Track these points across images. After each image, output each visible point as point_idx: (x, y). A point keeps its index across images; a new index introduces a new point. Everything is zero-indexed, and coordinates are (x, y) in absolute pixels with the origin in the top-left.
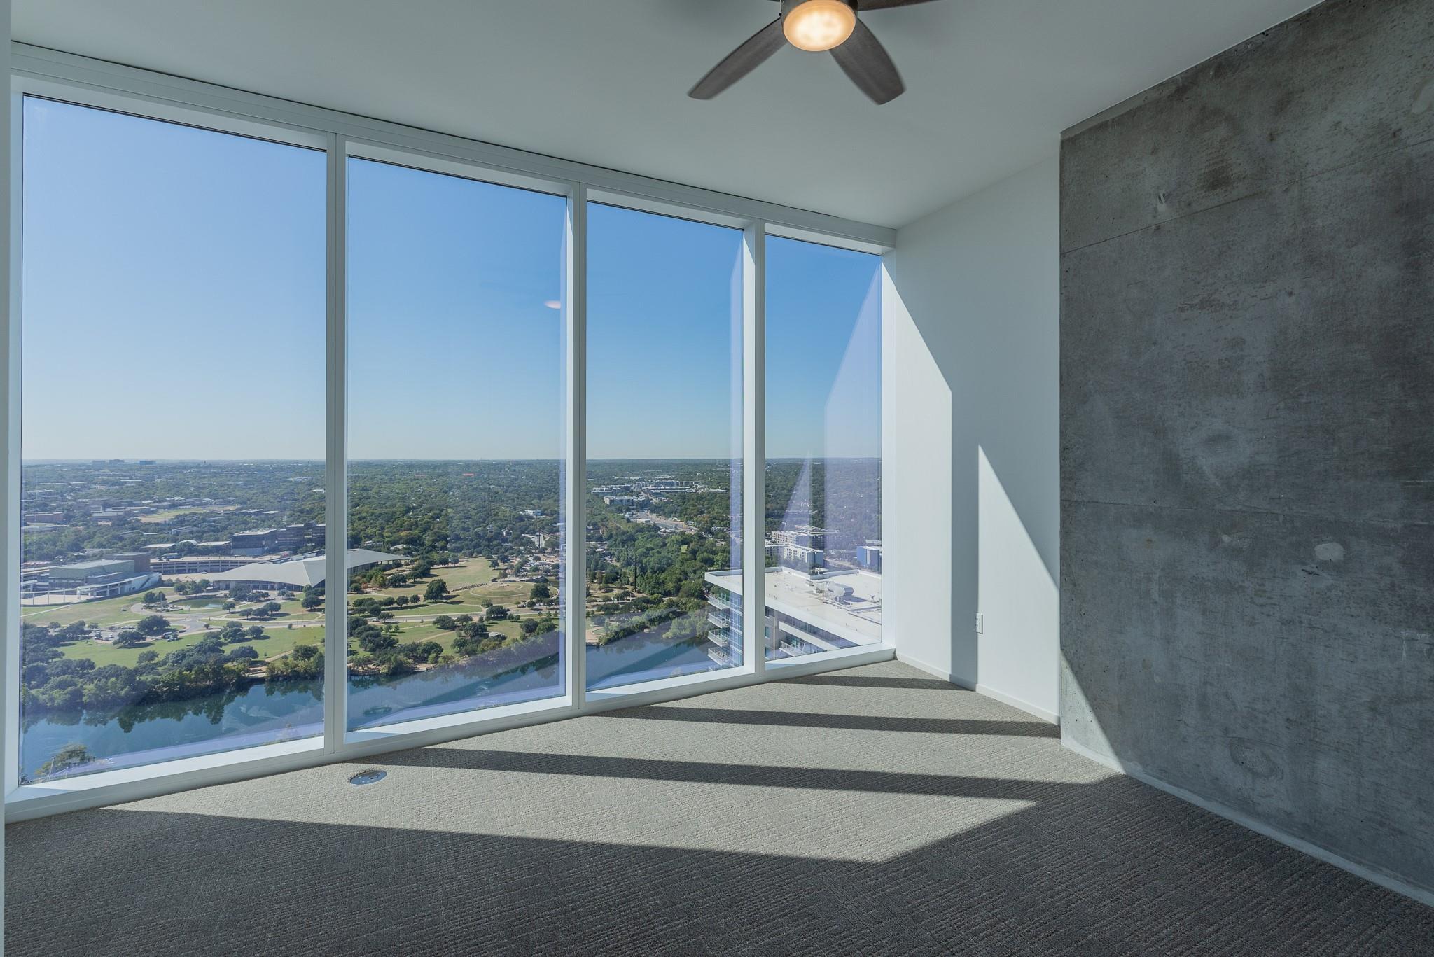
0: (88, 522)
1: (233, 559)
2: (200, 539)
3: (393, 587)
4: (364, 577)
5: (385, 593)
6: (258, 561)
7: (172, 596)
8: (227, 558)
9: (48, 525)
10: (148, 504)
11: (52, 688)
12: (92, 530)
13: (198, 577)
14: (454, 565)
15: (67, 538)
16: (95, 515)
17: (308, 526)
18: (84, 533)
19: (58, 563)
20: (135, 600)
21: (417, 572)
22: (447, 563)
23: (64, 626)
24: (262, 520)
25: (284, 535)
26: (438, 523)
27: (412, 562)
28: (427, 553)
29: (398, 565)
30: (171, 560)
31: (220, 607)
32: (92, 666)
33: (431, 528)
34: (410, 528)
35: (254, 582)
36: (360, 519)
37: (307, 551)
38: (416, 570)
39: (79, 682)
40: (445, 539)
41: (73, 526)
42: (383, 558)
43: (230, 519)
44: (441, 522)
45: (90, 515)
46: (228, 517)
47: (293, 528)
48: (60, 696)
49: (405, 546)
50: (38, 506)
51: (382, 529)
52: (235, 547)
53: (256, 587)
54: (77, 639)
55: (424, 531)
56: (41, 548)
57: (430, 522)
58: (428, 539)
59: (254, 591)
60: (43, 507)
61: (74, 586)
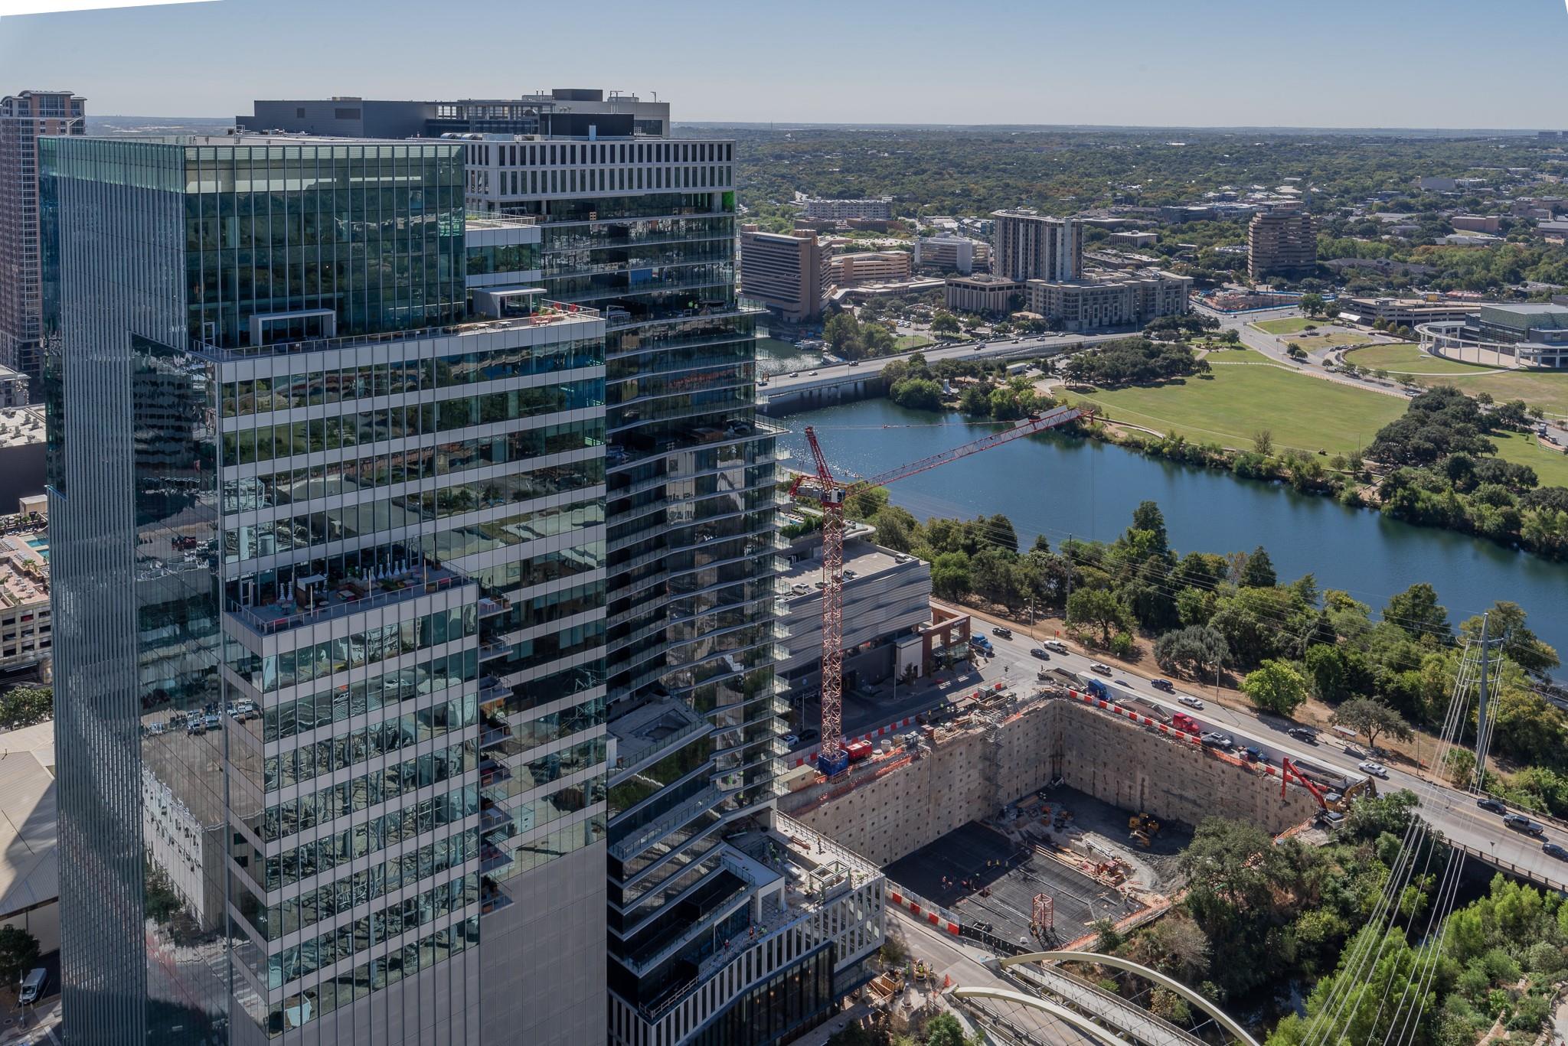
0: (1531, 235)
9: (1480, 236)
11: (1481, 500)
12: (1536, 250)
15: (1503, 261)
16: (1541, 225)
18: (1526, 254)
19: (1491, 299)
23: (1499, 404)
32: (1534, 481)
39: (1517, 500)
41: (1511, 240)
45: (1534, 225)
48: (1491, 517)
50: (1467, 204)
54: (1514, 429)
56: (1470, 272)
60: (1474, 206)
61: (1512, 341)
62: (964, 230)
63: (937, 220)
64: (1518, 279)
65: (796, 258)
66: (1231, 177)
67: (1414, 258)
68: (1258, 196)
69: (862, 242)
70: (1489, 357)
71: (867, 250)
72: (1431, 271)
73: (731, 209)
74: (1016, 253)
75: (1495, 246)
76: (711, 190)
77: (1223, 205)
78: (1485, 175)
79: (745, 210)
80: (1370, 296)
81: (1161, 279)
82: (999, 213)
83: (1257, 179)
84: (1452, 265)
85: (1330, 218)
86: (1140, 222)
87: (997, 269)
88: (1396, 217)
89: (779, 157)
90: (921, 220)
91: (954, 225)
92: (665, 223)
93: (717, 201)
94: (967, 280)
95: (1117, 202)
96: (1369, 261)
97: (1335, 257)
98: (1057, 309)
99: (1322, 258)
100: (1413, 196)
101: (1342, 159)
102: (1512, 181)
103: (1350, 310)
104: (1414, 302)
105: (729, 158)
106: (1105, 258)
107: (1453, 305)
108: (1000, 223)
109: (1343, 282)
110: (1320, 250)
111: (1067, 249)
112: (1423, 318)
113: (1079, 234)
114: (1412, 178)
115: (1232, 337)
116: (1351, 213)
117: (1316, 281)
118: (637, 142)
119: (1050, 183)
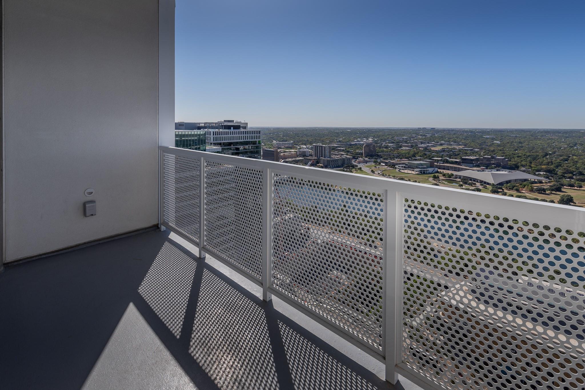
0: (417, 148)
1: (462, 167)
2: (450, 158)
3: (538, 193)
4: (521, 185)
5: (533, 195)
6: (472, 170)
7: (441, 178)
8: (460, 167)
9: (407, 148)
10: (433, 143)
12: (418, 151)
13: (450, 172)
14: (578, 189)
15: (412, 153)
16: (419, 146)
17: (493, 158)
18: (416, 151)
19: (410, 160)
20: (430, 177)
21: (553, 188)
22: (574, 186)
23: (411, 181)
24: (473, 153)
25: (482, 160)
26: (566, 163)
27: (549, 182)
28: (559, 179)
29: (541, 182)
30: (441, 164)
31: (458, 185)
33: (562, 166)
34: (548, 164)
35: (470, 178)
36: (518, 157)
37: (492, 168)
38: (552, 187)
40: (571, 172)
41: (413, 149)
42: (531, 177)
43: (460, 151)
44: (569, 163)
45: (417, 146)
46: (460, 150)
47: (486, 158)
49: (545, 173)
50: (405, 142)
51: (531, 163)
52: (463, 162)
53: (471, 180)
55: (557, 167)
56: (406, 155)
57: (561, 162)
58: (560, 171)
59: (470, 182)
60: (406, 142)
61: (414, 169)
62: (307, 148)
63: (302, 146)
64: (415, 156)
65: (273, 154)
66: (359, 137)
67: (395, 152)
68: (365, 141)
69: (287, 150)
70: (410, 172)
71: (288, 152)
72: (398, 155)
73: (260, 144)
74: (317, 152)
75: (410, 150)
76: (256, 140)
77: (358, 142)
78: (408, 136)
79: (263, 144)
80: (387, 160)
81: (346, 157)
82: (314, 144)
83: (364, 137)
84: (402, 154)
85: (379, 145)
86: (342, 146)
87: (314, 156)
88: (391, 145)
89: (270, 134)
90: (299, 146)
91: (305, 147)
92: (247, 147)
93: (257, 142)
94: (308, 158)
95: (337, 142)
96: (386, 153)
97: (380, 152)
98: (326, 163)
99: (377, 153)
100: (394, 140)
101: (381, 133)
102: (413, 137)
103: (383, 163)
104: (395, 161)
105: (260, 134)
106: (335, 153)
107: (403, 162)
108: (314, 146)
109: (381, 157)
110: (377, 151)
111: (328, 152)
112: (397, 164)
113: (330, 148)
114: (394, 137)
115: (360, 169)
116: (383, 144)
117: (376, 157)
118: (241, 131)
119: (324, 138)
